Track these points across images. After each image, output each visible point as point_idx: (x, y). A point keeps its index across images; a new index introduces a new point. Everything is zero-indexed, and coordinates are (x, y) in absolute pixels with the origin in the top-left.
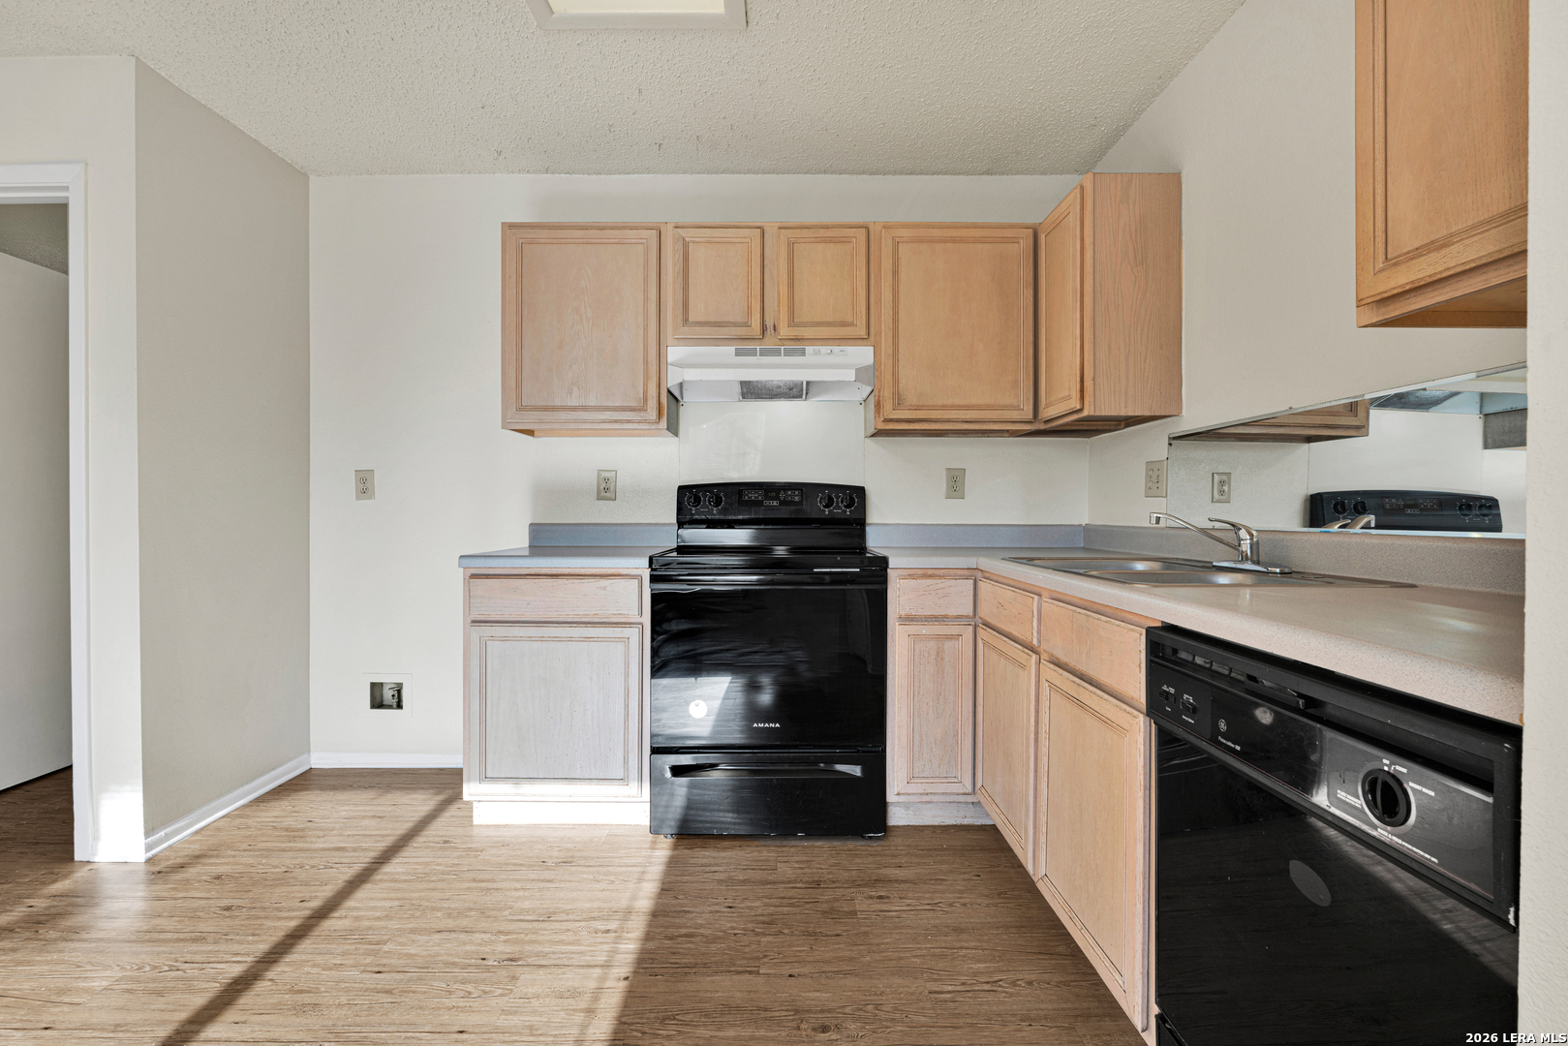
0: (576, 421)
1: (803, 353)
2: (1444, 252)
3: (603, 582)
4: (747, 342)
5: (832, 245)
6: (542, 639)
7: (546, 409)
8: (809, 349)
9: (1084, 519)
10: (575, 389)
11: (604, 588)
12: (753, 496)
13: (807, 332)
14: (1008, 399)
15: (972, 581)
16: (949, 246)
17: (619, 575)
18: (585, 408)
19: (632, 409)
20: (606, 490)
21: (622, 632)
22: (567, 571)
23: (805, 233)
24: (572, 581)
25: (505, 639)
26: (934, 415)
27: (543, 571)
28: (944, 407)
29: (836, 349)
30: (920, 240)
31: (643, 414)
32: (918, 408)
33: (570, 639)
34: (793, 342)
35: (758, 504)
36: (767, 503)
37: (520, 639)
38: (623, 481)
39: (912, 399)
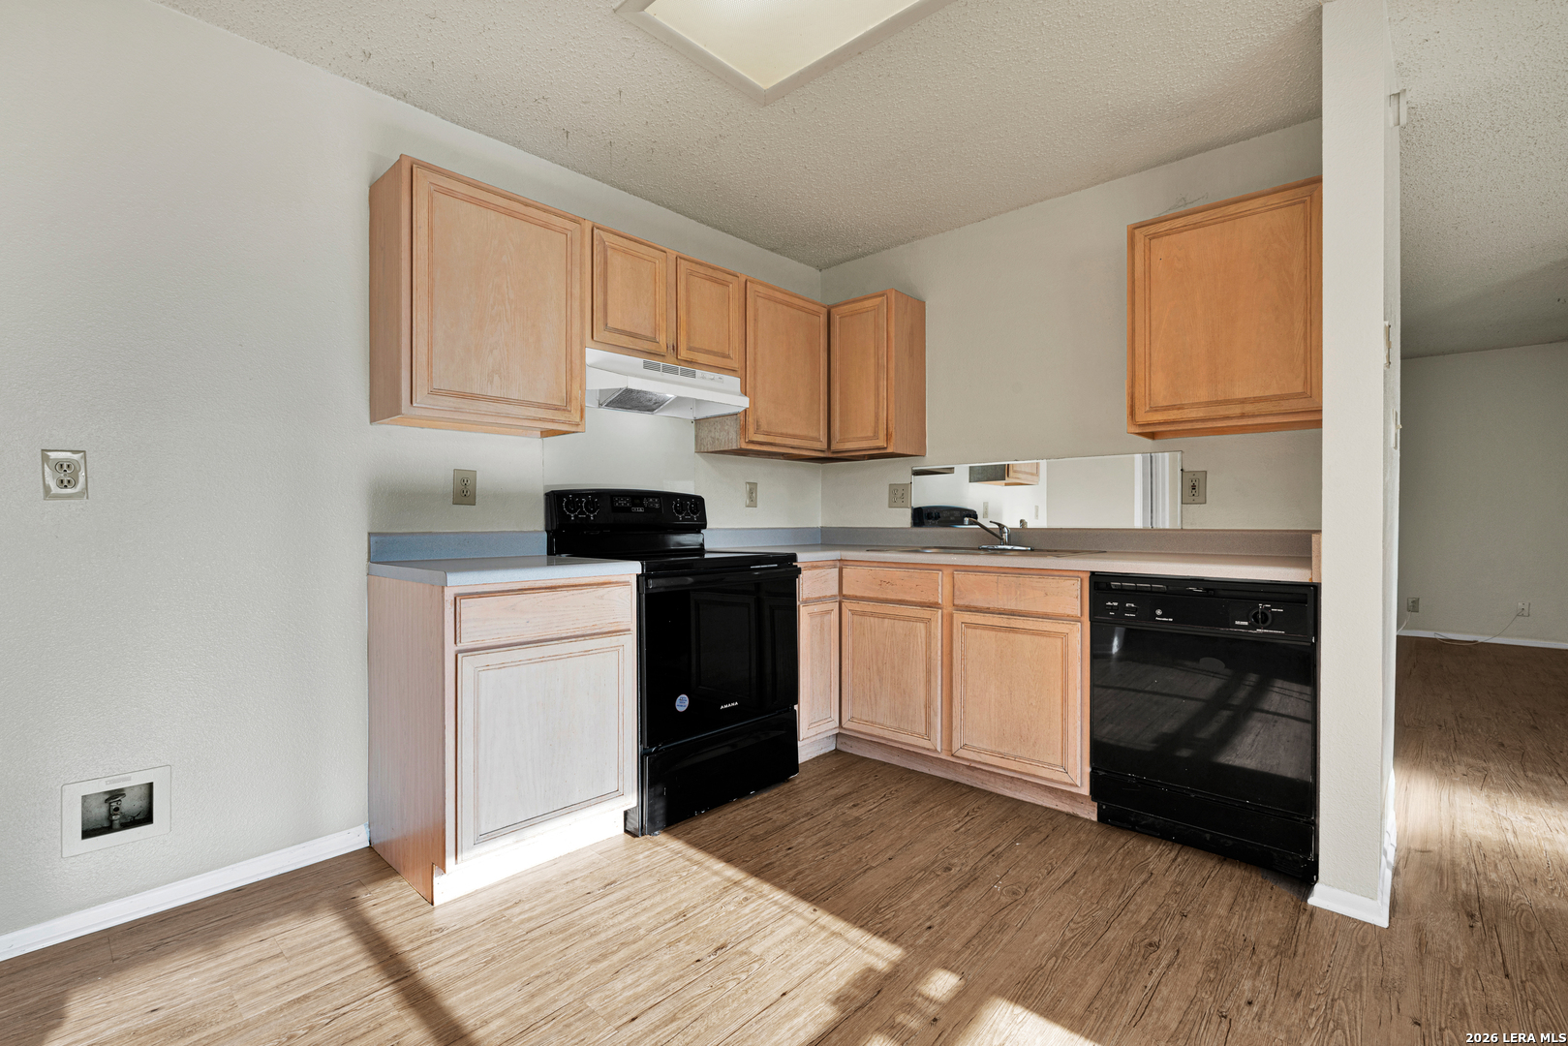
0: (498, 415)
1: (694, 376)
2: (1180, 411)
3: (601, 591)
4: (652, 356)
5: (716, 285)
6: (542, 660)
7: (463, 396)
8: (699, 372)
9: (819, 523)
10: (496, 377)
11: (602, 597)
12: (622, 503)
13: (701, 358)
14: (814, 434)
15: (837, 569)
16: (785, 307)
17: (610, 583)
18: (507, 401)
19: (556, 408)
20: (464, 492)
21: (618, 640)
22: (566, 582)
23: (701, 270)
24: (572, 592)
25: (502, 666)
26: (778, 440)
27: (538, 585)
28: (782, 435)
29: (717, 376)
30: (769, 298)
31: (567, 414)
32: (768, 434)
33: (570, 656)
34: (686, 364)
35: (627, 510)
36: (634, 509)
37: (518, 664)
38: (482, 483)
39: (764, 427)
